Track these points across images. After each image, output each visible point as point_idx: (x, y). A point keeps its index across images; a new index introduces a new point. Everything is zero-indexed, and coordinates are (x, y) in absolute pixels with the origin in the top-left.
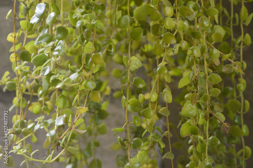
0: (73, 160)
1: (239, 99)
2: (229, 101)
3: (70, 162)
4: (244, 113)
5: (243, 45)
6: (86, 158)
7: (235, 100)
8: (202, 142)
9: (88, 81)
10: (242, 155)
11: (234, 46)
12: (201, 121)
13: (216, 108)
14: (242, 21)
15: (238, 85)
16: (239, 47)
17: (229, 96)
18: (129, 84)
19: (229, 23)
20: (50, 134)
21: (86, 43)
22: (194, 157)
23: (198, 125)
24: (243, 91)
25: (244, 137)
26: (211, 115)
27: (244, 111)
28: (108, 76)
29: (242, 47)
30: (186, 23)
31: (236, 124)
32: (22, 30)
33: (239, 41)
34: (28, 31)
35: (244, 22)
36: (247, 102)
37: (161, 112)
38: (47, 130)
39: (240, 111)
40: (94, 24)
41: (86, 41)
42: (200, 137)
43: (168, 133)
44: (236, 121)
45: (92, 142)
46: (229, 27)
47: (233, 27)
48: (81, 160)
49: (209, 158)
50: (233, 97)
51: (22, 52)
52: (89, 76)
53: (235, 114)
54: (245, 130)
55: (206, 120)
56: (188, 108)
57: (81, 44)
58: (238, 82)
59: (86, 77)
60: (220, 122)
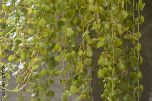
0: (36, 91)
1: (137, 56)
2: (131, 57)
3: (34, 92)
4: (139, 64)
5: (139, 23)
6: (45, 90)
7: (135, 56)
8: (110, 81)
9: (39, 42)
10: (137, 90)
11: (134, 23)
12: (110, 68)
13: (120, 60)
14: (139, 8)
15: (136, 47)
16: (137, 24)
17: (130, 53)
18: (66, 44)
19: (132, 9)
20: (14, 74)
21: (40, 19)
22: (106, 90)
23: (109, 71)
24: (139, 51)
25: (139, 79)
26: (115, 65)
27: (139, 63)
28: (60, 40)
29: (139, 24)
30: (101, 8)
31: (135, 71)
32: (3, 10)
33: (137, 20)
34: (7, 11)
35: (140, 8)
36: (141, 58)
37: (85, 62)
38: (12, 71)
39: (137, 63)
40: (43, 7)
41: (39, 17)
42: (109, 78)
43: (89, 75)
44: (135, 69)
45: (49, 80)
46: (132, 11)
47: (134, 11)
48: (42, 91)
49: (114, 91)
50: (133, 55)
51: (3, 23)
52: (40, 39)
53: (134, 65)
54: (140, 75)
55: (113, 68)
56: (102, 60)
57: (37, 19)
58: (136, 45)
59: (38, 40)
60: (120, 69)
